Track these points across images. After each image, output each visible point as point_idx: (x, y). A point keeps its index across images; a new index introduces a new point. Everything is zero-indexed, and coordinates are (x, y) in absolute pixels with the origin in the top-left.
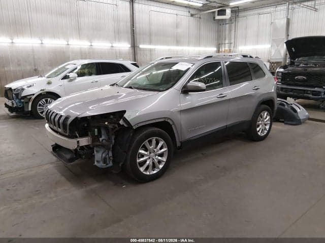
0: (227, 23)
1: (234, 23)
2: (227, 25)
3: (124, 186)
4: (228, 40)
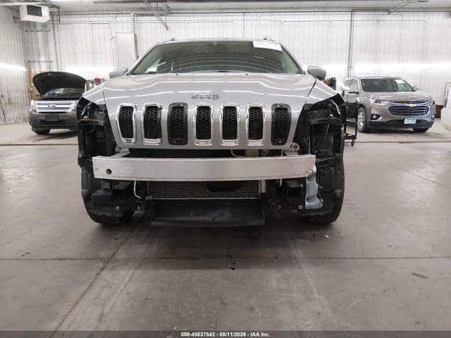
0: (38, 29)
1: (52, 31)
2: (40, 34)
3: (327, 236)
4: (45, 55)
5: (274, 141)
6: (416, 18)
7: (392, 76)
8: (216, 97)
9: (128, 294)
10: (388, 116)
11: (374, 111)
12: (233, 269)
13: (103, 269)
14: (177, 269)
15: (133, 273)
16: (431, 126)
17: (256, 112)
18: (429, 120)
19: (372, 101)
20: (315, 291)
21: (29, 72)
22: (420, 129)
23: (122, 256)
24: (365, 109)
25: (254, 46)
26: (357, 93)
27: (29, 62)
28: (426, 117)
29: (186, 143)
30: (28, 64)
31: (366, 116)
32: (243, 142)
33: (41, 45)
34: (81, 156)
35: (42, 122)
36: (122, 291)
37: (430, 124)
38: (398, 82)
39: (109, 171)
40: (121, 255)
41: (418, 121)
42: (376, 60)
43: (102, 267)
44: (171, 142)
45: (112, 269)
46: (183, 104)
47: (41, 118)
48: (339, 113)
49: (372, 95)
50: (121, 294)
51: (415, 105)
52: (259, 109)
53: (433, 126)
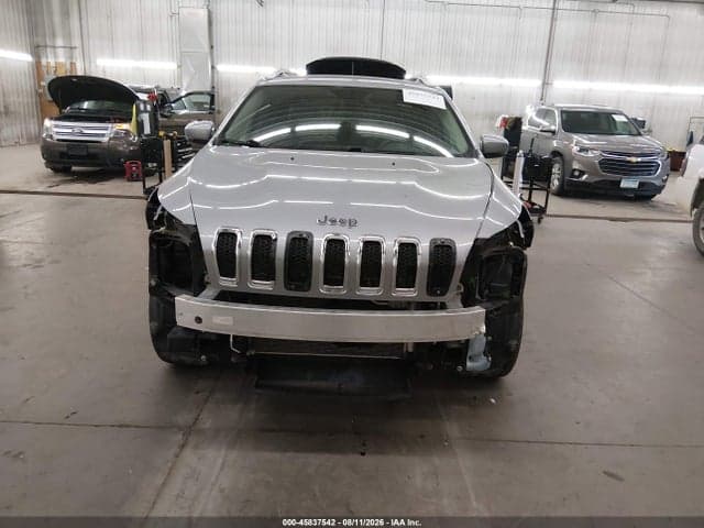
3: (493, 401)
4: (64, 37)
5: (431, 290)
6: (656, 11)
7: (609, 108)
8: (352, 223)
9: (222, 491)
10: (597, 174)
11: (576, 166)
12: (363, 454)
13: (183, 446)
14: (285, 451)
15: (226, 456)
16: (660, 192)
17: (407, 250)
18: (658, 183)
19: (575, 149)
20: (473, 497)
21: (38, 65)
22: (644, 196)
23: (208, 425)
24: (563, 160)
25: (405, 100)
26: (554, 132)
27: (38, 46)
28: (653, 179)
29: (308, 289)
30: (36, 50)
31: (563, 169)
32: (388, 291)
33: (57, 19)
34: (153, 283)
35: (62, 155)
36: (213, 484)
37: (659, 189)
38: (618, 118)
39: (199, 320)
40: (207, 422)
41: (641, 184)
42: (587, 74)
43: (182, 442)
44: (287, 286)
45: (196, 447)
46: (306, 233)
47: (62, 149)
48: (522, 236)
49: (576, 137)
50: (212, 490)
51: (639, 159)
52: (413, 246)
53: (663, 192)
